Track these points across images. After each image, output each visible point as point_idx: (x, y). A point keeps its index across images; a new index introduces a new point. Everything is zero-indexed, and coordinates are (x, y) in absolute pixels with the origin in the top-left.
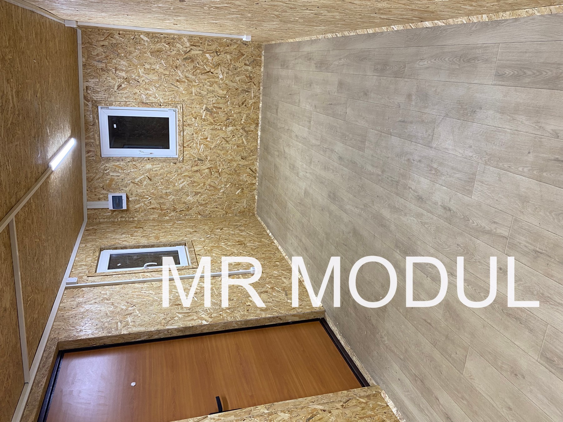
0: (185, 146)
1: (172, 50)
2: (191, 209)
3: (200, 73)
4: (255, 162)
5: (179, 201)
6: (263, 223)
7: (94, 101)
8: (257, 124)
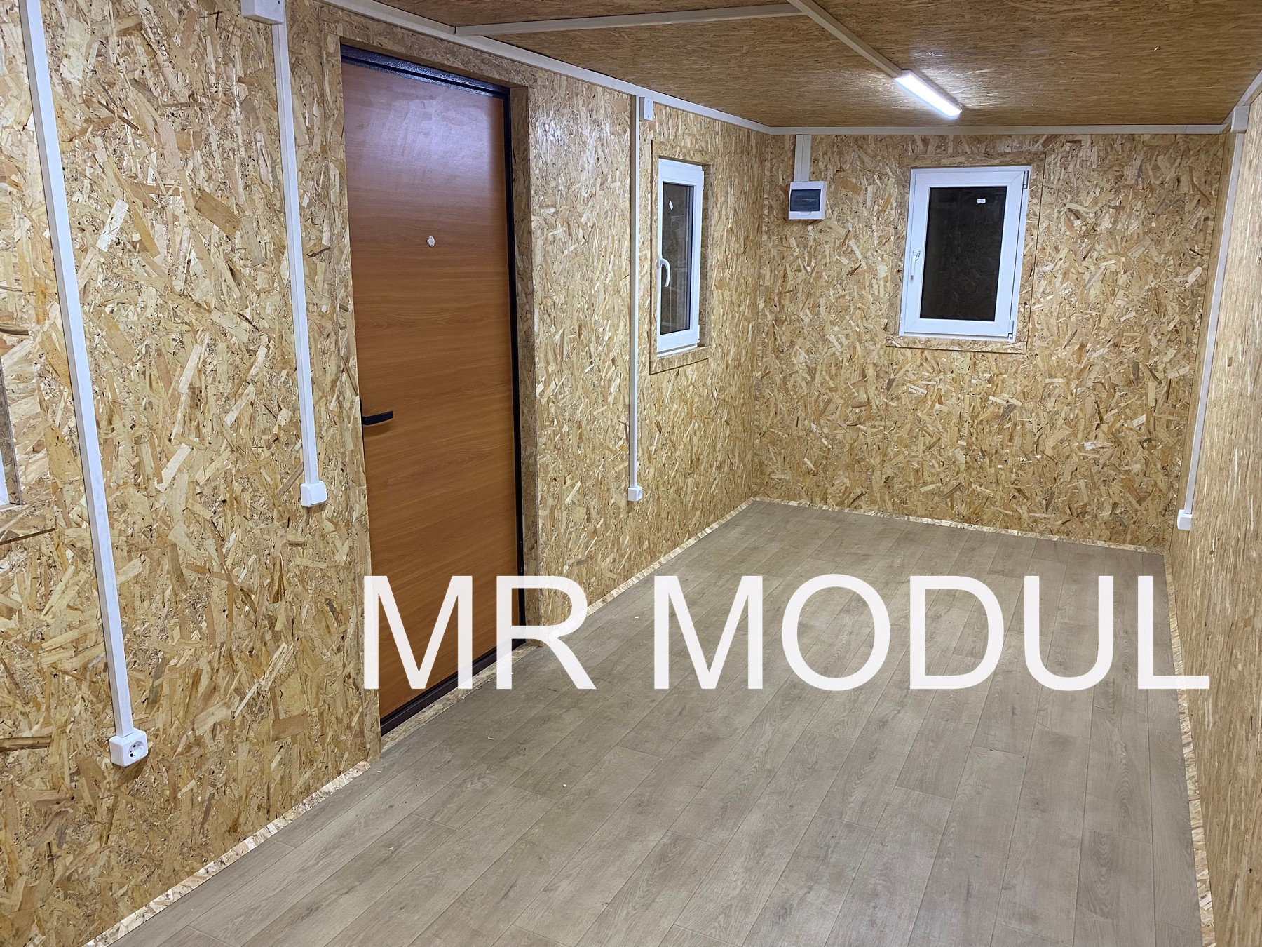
0: (926, 352)
1: (1159, 337)
2: (777, 357)
3: (1100, 398)
4: (877, 507)
5: (797, 331)
6: (733, 514)
7: (1043, 156)
8: (968, 521)
